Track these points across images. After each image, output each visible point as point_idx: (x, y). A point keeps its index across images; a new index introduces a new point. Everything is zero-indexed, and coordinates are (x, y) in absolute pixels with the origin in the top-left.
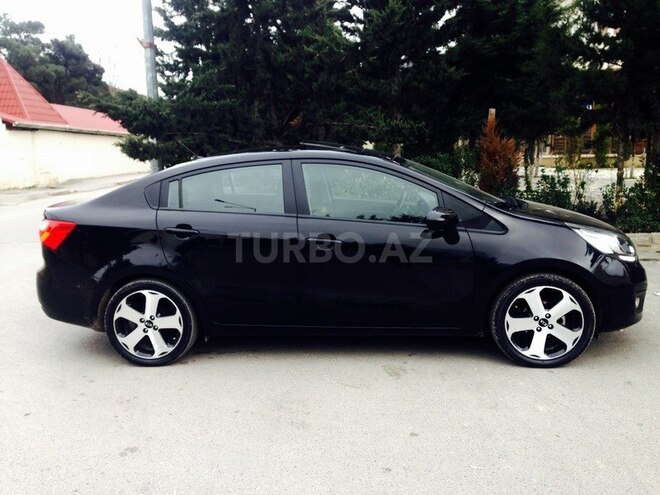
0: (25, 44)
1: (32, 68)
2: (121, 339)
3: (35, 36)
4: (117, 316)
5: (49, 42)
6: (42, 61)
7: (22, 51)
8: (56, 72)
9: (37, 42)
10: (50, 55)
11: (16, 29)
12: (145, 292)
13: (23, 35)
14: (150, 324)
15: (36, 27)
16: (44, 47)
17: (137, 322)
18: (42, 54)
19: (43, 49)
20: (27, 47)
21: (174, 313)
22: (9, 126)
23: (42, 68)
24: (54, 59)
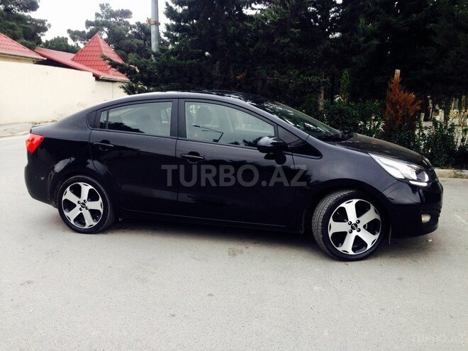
0: (119, 25)
1: (122, 42)
2: (66, 214)
3: (125, 20)
4: (64, 198)
5: (135, 24)
6: (130, 36)
7: (117, 30)
8: (138, 44)
9: (127, 24)
10: (135, 32)
11: (114, 15)
12: (81, 184)
13: (118, 19)
14: (83, 205)
15: (126, 14)
16: (132, 27)
17: (76, 203)
18: (130, 32)
19: (131, 29)
20: (120, 27)
21: (97, 200)
22: (97, 78)
23: (129, 41)
24: (137, 36)
